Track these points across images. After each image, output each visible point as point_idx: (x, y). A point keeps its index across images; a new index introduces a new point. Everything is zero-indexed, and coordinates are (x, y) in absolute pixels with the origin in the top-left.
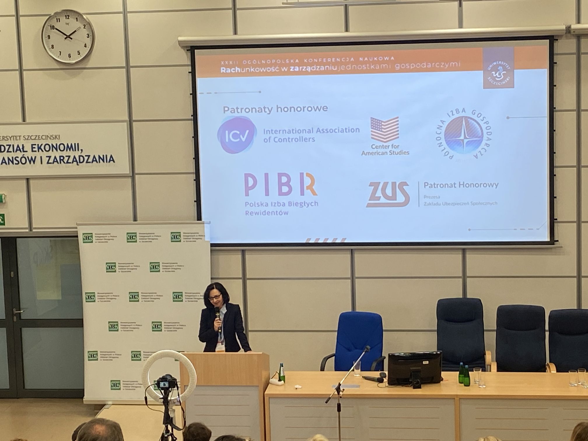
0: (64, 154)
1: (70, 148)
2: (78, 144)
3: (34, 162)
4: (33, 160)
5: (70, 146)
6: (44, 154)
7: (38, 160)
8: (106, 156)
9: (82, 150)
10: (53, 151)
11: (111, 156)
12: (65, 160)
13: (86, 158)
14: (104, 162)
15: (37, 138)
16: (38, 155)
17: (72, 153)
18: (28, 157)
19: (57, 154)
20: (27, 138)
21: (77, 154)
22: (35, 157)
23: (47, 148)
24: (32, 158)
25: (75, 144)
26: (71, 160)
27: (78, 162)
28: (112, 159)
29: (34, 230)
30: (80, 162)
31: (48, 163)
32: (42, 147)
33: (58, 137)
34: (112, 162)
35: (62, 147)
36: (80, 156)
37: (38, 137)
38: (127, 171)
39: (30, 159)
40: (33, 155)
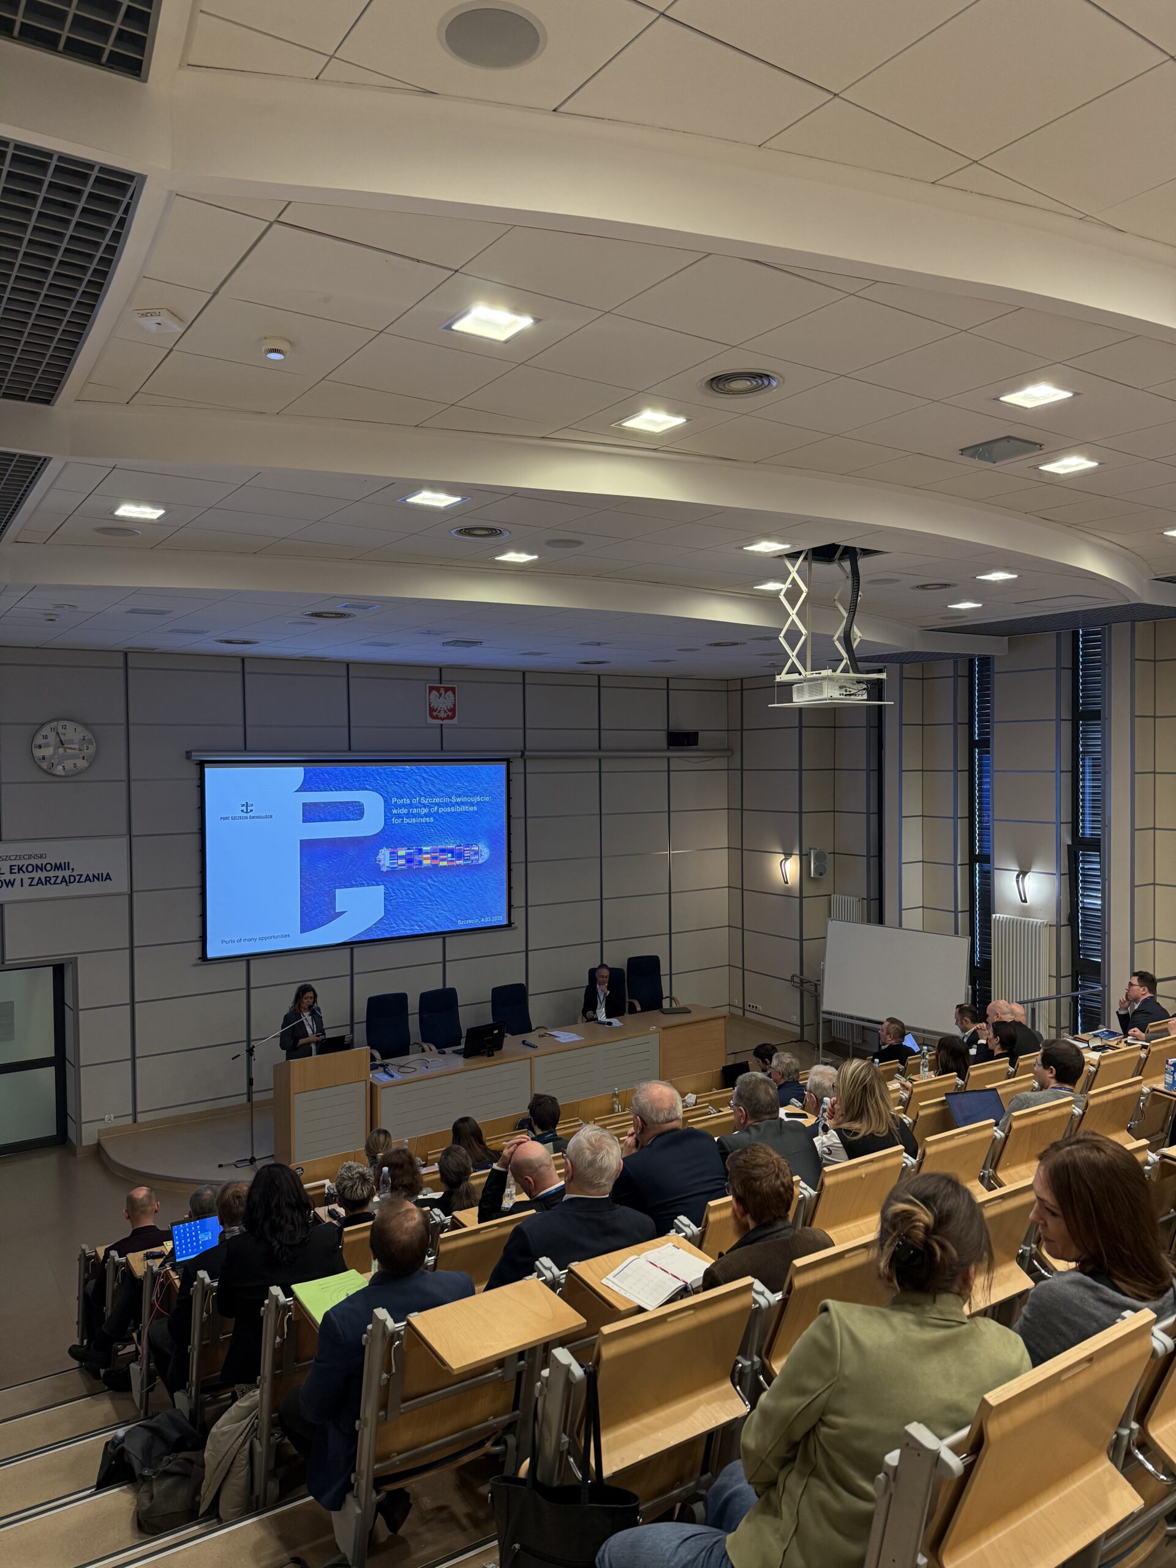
0: (52, 874)
1: (58, 867)
2: (68, 863)
3: (12, 885)
4: (11, 883)
5: (58, 865)
6: (26, 876)
7: (18, 883)
8: (102, 874)
9: (73, 869)
10: (37, 871)
11: (108, 874)
12: (52, 882)
13: (78, 878)
14: (98, 880)
15: (18, 858)
16: (18, 877)
17: (60, 873)
18: (5, 880)
19: (43, 875)
20: (4, 858)
21: (67, 873)
22: (14, 880)
23: (30, 869)
24: (10, 880)
25: (65, 863)
26: (59, 881)
27: (68, 881)
28: (108, 877)
29: (7, 963)
30: (70, 882)
31: (30, 885)
32: (24, 868)
33: (44, 856)
34: (108, 880)
35: (48, 868)
36: (70, 876)
37: (20, 857)
38: (125, 889)
39: (7, 881)
40: (12, 877)
